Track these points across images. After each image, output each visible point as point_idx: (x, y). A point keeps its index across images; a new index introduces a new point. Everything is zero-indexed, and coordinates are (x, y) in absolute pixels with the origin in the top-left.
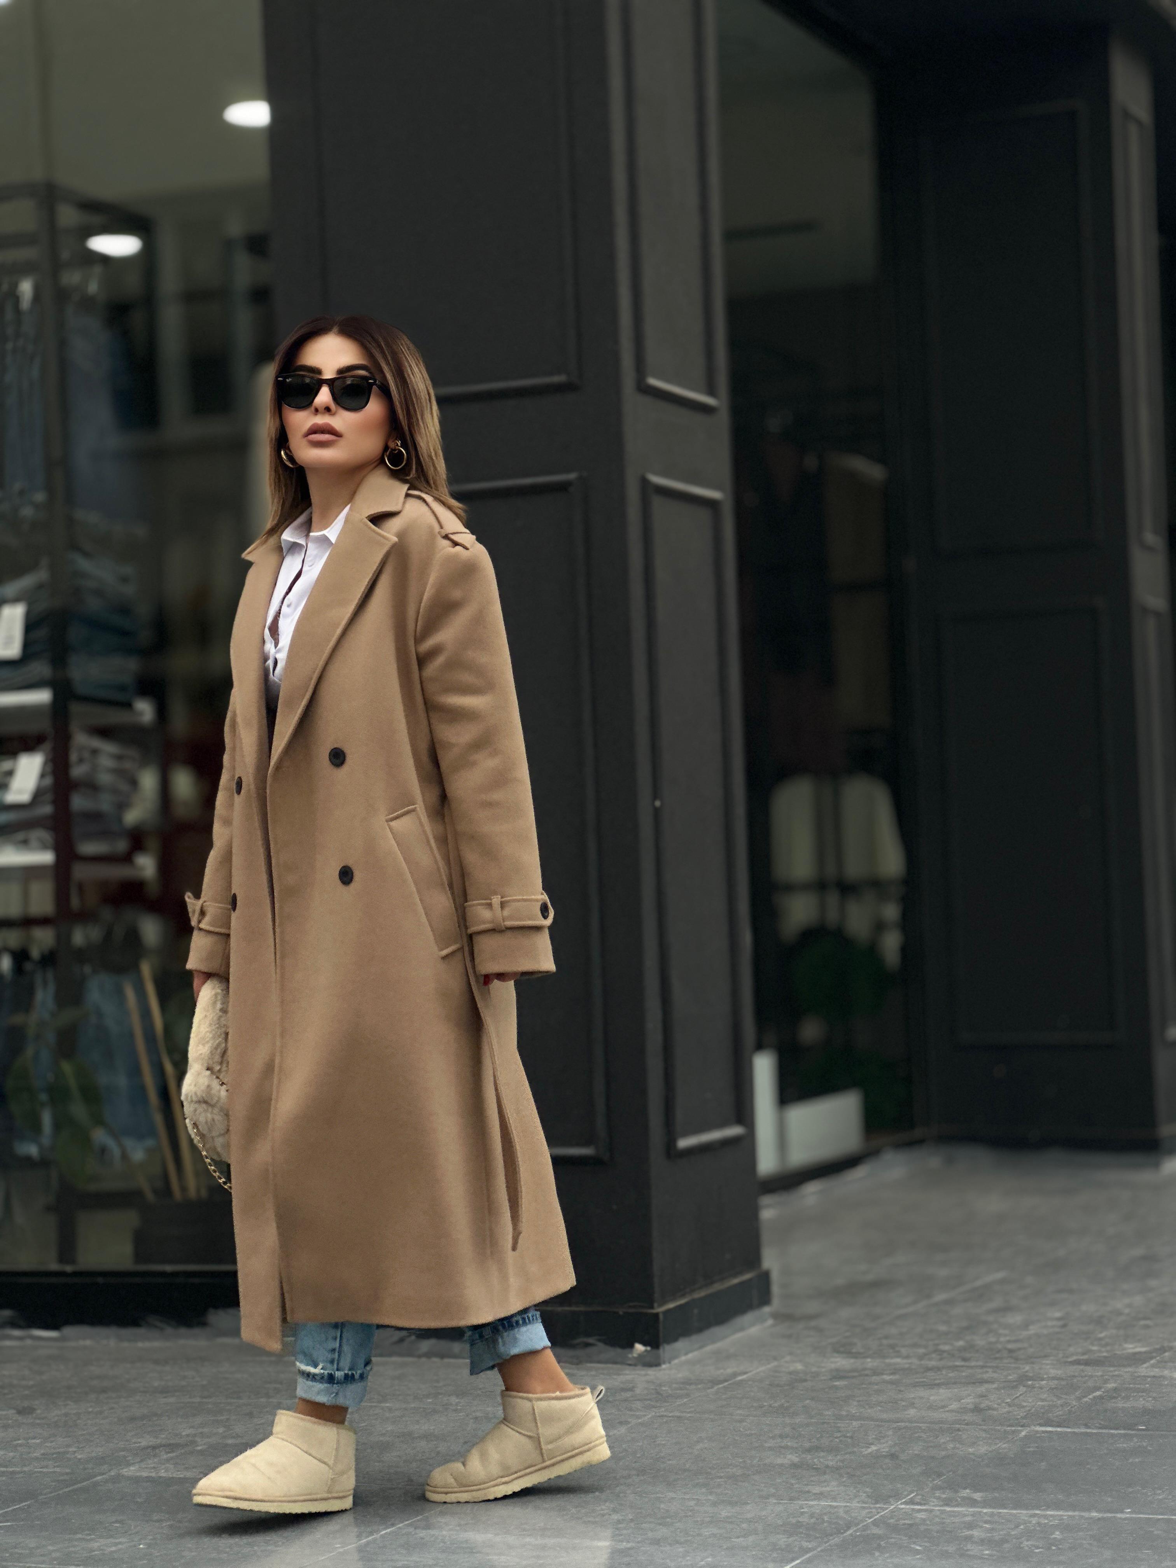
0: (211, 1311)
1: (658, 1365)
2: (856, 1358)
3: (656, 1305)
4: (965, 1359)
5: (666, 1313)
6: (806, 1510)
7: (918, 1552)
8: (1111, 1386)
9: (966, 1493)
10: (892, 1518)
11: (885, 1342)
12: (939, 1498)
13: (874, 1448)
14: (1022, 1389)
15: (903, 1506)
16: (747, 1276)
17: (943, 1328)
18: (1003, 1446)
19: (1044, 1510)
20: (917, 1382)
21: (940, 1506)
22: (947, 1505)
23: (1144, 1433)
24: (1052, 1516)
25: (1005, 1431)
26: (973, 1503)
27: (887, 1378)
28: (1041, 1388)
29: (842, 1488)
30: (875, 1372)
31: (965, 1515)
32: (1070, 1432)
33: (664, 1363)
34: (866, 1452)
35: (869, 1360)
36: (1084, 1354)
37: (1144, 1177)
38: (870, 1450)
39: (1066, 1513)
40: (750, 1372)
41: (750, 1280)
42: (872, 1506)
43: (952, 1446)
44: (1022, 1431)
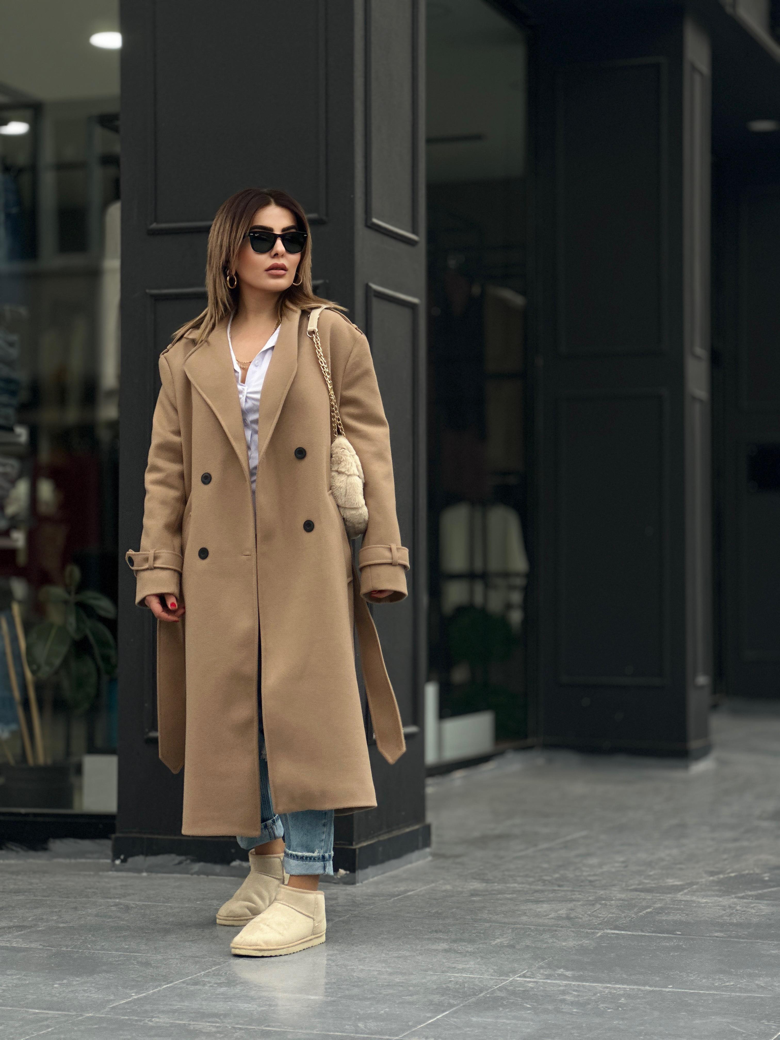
0: (51, 840)
1: (352, 882)
2: (487, 883)
3: (354, 843)
4: (559, 886)
5: (360, 849)
6: (452, 979)
7: (528, 1009)
8: (658, 905)
9: (561, 971)
10: (511, 986)
11: (506, 873)
12: (542, 974)
13: (498, 940)
14: (598, 906)
15: (518, 979)
16: (416, 827)
17: (545, 866)
18: (586, 942)
19: (613, 984)
20: (528, 900)
21: (544, 979)
22: (547, 979)
23: (680, 936)
24: (619, 988)
25: (587, 932)
26: (566, 978)
27: (508, 896)
28: (611, 905)
29: (477, 966)
30: (500, 892)
31: (560, 986)
32: (630, 935)
33: (358, 883)
34: (494, 943)
35: (496, 884)
36: (639, 884)
37: (678, 774)
38: (496, 942)
39: (628, 987)
40: (416, 890)
41: (417, 830)
42: (497, 978)
43: (551, 941)
44: (598, 933)
